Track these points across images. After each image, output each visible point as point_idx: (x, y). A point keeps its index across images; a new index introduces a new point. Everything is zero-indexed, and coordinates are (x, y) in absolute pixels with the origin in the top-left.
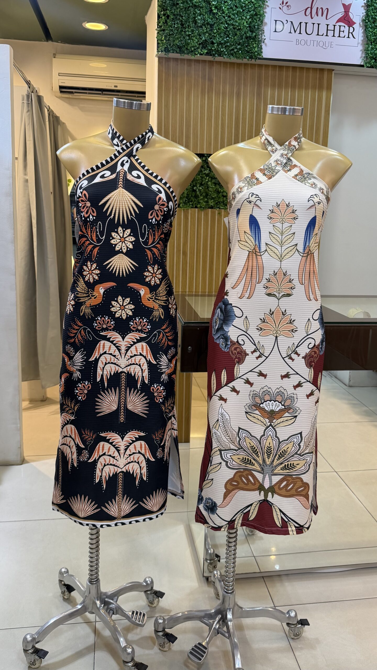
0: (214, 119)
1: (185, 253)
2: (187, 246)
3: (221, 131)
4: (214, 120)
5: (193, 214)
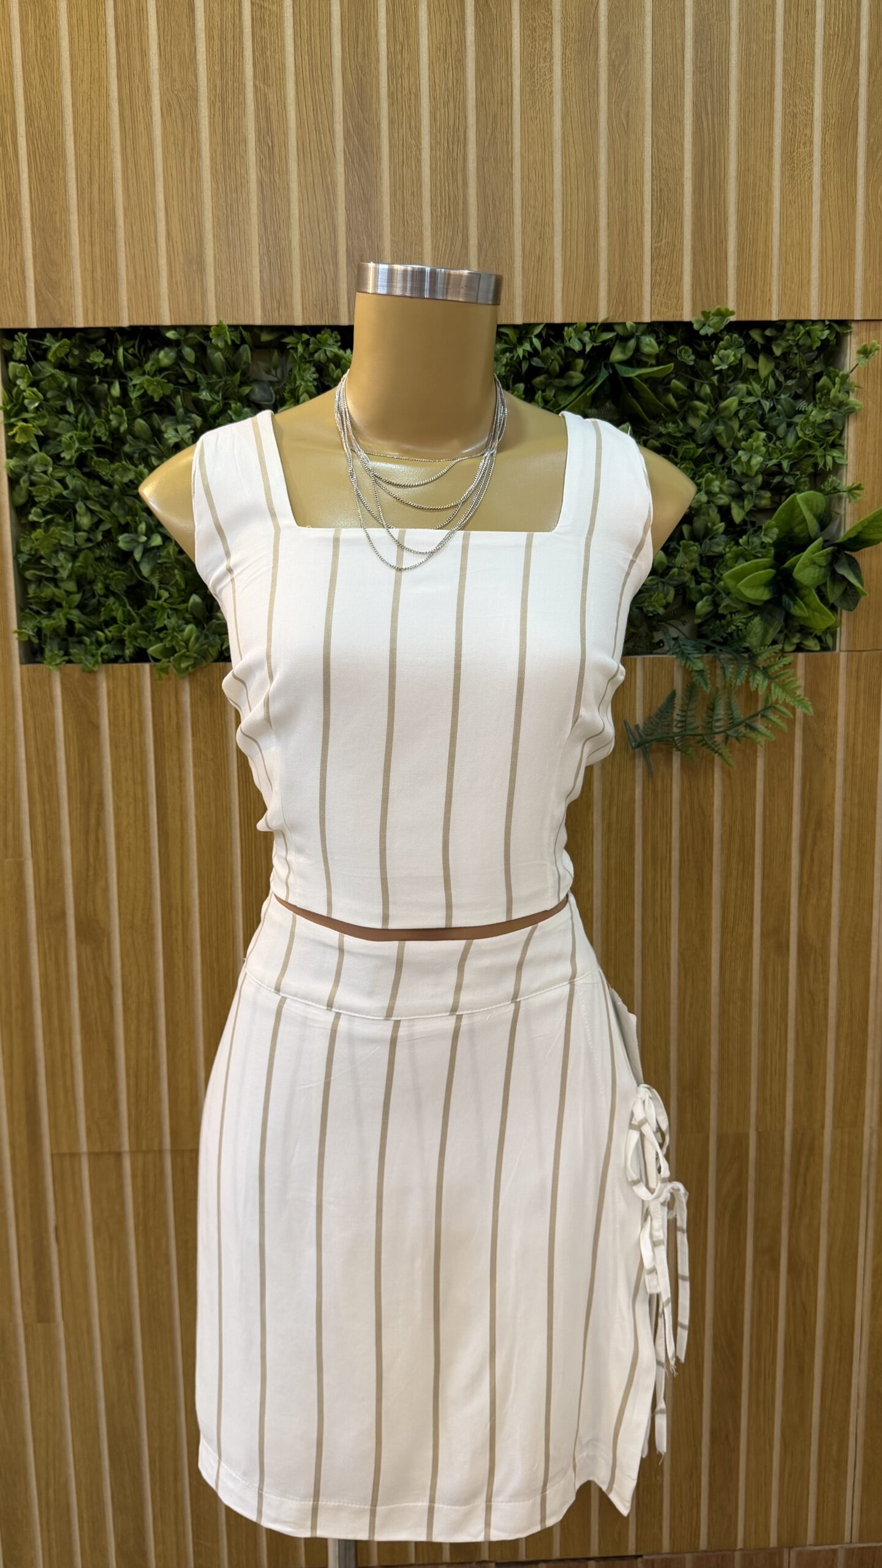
0: (212, 105)
1: (92, 932)
2: (106, 889)
3: (261, 184)
4: (212, 117)
5: (126, 698)
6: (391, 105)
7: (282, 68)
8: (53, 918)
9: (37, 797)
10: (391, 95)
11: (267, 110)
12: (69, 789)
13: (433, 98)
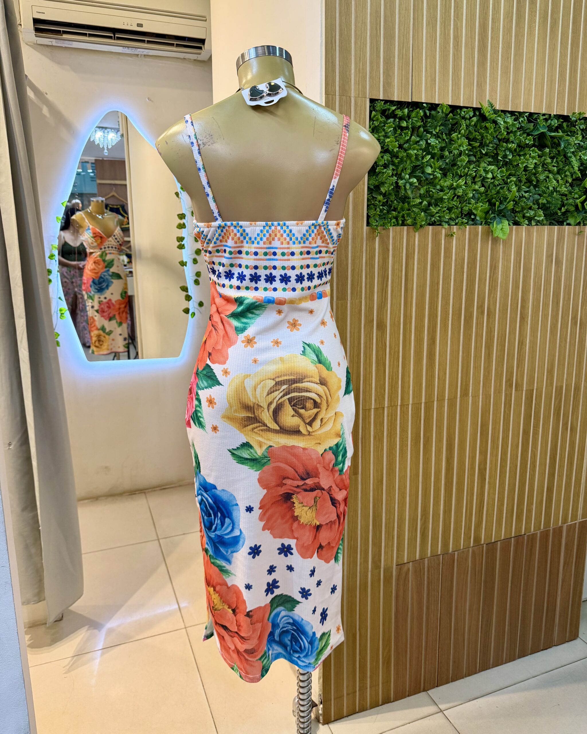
1: (381, 326)
5: (399, 239)
6: (492, 32)
7: (462, 14)
8: (369, 321)
9: (368, 276)
10: (492, 28)
11: (457, 29)
12: (378, 273)
13: (503, 31)
